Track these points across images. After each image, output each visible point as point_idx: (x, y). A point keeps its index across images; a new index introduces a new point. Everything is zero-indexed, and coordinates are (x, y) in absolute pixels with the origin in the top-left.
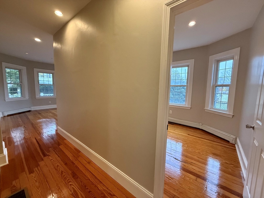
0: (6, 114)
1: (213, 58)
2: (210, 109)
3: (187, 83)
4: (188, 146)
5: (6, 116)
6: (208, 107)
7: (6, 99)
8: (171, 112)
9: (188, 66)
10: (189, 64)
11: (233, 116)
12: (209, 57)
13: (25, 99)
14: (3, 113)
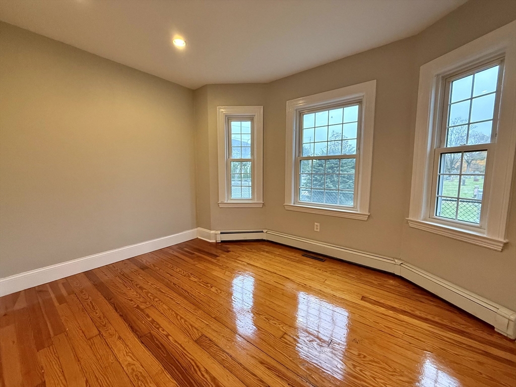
1: (430, 71)
2: (422, 220)
3: (358, 148)
4: (359, 355)
6: (419, 216)
8: (319, 227)
9: (359, 102)
10: (363, 96)
11: (506, 245)
12: (419, 69)
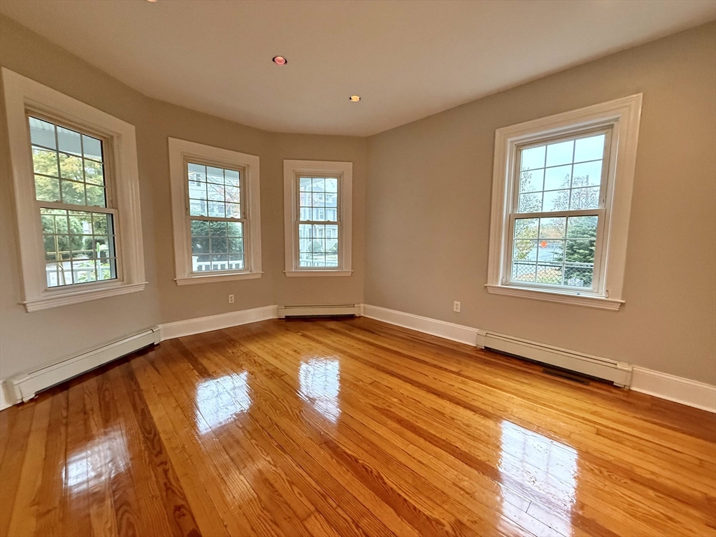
0: (27, 392)
5: (32, 400)
7: (28, 300)
13: (132, 290)
14: (8, 387)
